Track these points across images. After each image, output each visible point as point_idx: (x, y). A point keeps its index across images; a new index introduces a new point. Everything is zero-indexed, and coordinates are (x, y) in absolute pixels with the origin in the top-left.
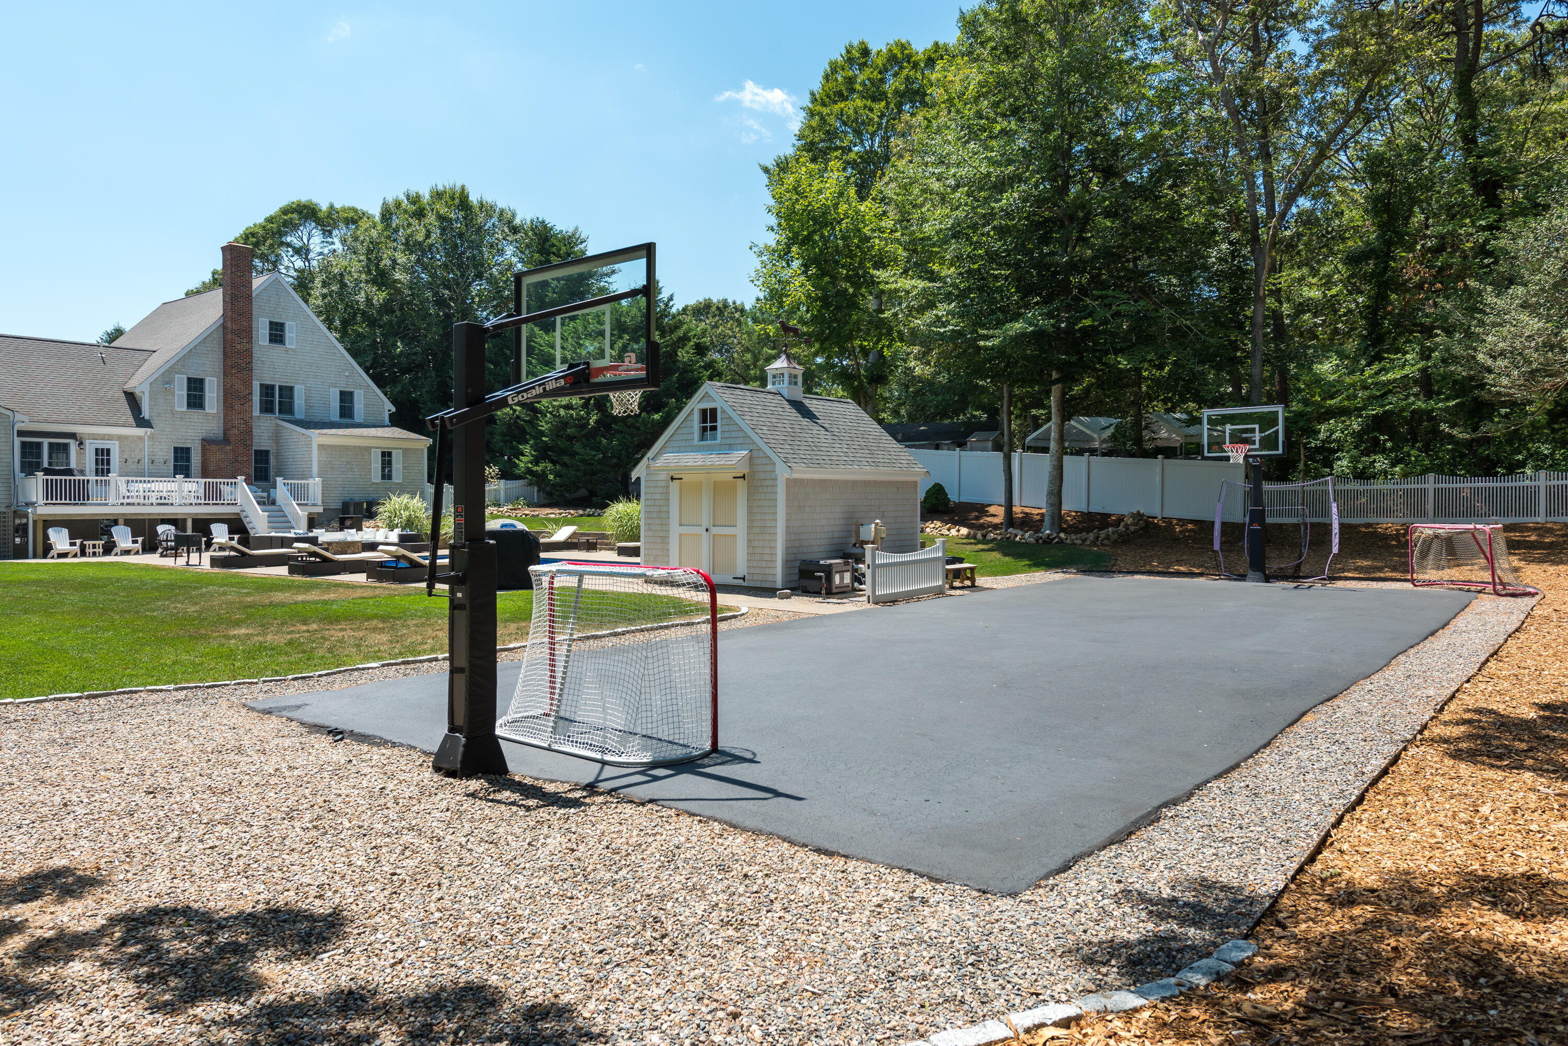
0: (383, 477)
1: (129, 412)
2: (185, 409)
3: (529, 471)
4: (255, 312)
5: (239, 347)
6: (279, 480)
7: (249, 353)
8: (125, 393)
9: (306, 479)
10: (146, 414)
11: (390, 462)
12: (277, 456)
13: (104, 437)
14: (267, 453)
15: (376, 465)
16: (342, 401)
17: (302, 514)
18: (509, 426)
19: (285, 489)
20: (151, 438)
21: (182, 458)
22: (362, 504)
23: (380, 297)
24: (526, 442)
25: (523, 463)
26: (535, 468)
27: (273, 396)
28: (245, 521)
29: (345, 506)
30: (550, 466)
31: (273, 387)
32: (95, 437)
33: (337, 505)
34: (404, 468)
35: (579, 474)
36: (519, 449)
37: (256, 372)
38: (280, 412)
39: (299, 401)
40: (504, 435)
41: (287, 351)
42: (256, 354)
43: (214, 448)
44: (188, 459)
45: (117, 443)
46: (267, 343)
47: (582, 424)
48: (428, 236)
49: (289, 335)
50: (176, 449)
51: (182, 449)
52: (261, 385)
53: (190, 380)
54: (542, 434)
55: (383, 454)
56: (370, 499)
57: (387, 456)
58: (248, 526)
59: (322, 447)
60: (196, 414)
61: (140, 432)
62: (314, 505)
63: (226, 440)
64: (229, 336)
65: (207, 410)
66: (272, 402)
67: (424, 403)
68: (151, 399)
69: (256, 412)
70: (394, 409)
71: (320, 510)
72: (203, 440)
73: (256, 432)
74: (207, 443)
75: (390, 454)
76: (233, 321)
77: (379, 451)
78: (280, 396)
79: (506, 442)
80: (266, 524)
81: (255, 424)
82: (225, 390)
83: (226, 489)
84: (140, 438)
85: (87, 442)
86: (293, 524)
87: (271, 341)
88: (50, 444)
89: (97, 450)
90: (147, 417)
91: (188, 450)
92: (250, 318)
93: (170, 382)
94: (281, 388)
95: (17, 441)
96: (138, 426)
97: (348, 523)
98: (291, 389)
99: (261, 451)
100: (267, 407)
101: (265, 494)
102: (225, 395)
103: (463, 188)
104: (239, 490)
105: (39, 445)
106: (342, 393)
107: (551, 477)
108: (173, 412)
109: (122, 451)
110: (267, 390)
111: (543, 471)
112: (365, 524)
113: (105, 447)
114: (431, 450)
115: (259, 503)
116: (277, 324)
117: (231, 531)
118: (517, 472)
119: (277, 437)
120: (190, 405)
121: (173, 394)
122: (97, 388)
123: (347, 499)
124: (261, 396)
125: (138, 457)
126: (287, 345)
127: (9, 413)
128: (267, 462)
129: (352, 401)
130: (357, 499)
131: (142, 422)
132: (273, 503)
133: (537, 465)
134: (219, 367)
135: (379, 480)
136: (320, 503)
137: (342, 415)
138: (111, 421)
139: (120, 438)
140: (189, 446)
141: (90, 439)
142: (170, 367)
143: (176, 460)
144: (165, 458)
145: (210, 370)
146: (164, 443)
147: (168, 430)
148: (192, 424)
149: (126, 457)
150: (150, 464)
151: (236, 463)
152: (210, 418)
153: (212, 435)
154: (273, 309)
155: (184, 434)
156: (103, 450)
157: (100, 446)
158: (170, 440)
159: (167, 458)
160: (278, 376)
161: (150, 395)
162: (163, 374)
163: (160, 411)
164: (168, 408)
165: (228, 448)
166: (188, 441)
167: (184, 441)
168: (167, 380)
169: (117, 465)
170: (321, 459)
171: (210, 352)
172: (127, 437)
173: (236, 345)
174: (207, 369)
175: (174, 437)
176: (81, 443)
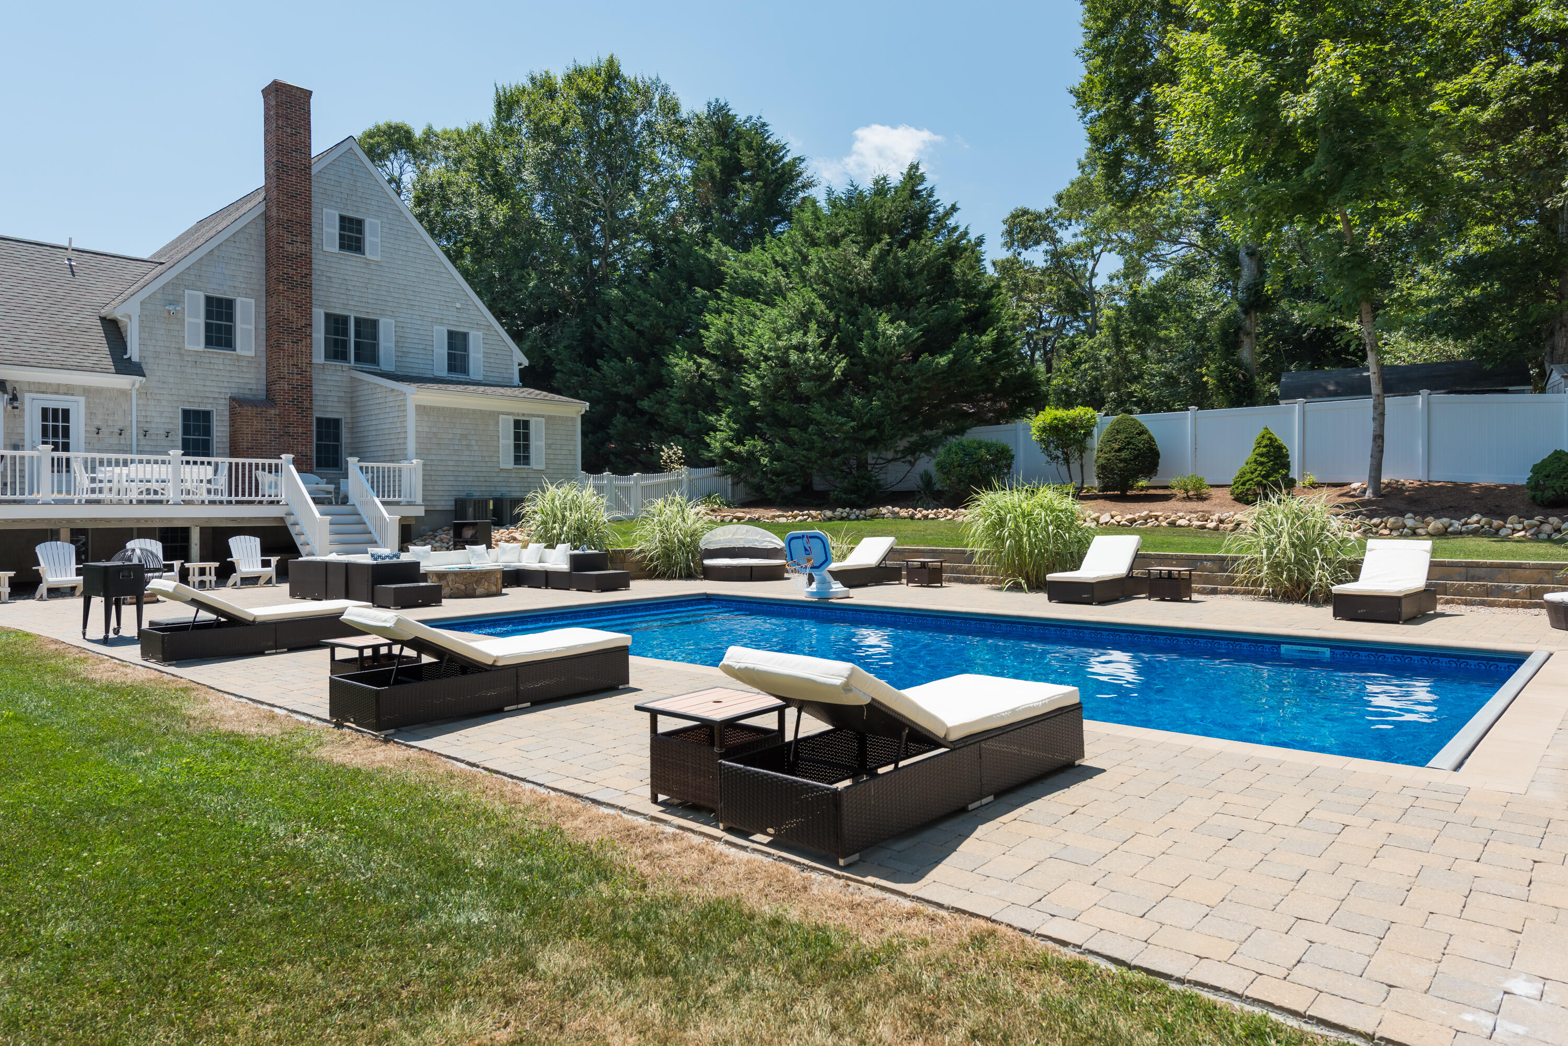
0: (517, 460)
1: (106, 350)
2: (201, 347)
3: (728, 453)
4: (316, 199)
5: (289, 248)
6: (353, 463)
7: (305, 260)
8: (103, 319)
9: (398, 461)
10: (134, 352)
11: (526, 437)
12: (353, 430)
13: (57, 389)
14: (337, 422)
15: (507, 442)
16: (451, 346)
17: (390, 519)
18: (691, 388)
19: (362, 477)
20: (143, 393)
21: (197, 428)
22: (486, 502)
23: (500, 213)
24: (718, 412)
25: (716, 442)
26: (737, 449)
27: (345, 332)
28: (293, 531)
29: (461, 505)
30: (760, 444)
31: (345, 319)
32: (42, 388)
33: (446, 504)
34: (548, 446)
35: (813, 455)
36: (706, 423)
37: (318, 293)
38: (357, 359)
39: (386, 343)
40: (683, 402)
41: (368, 263)
42: (319, 264)
43: (248, 411)
44: (207, 431)
45: (82, 400)
46: (336, 249)
47: (822, 375)
48: (565, 121)
49: (371, 238)
50: (186, 413)
51: (196, 412)
52: (328, 316)
53: (209, 300)
54: (747, 397)
55: (517, 423)
56: (497, 495)
57: (522, 429)
58: (298, 541)
59: (422, 410)
60: (219, 355)
61: (124, 382)
62: (410, 504)
63: (270, 399)
64: (274, 232)
65: (239, 351)
66: (345, 344)
67: (561, 363)
68: (142, 327)
69: (319, 355)
70: (526, 363)
71: (420, 512)
72: (232, 399)
73: (317, 389)
74: (237, 403)
75: (526, 424)
76: (280, 206)
77: (511, 419)
78: (358, 334)
79: (685, 412)
80: (327, 537)
81: (316, 375)
82: (268, 321)
83: (265, 478)
84: (124, 393)
85: (28, 396)
86: (376, 536)
87: (342, 247)
89: (45, 411)
90: (135, 359)
91: (207, 415)
92: (307, 203)
93: (177, 301)
94: (358, 321)
96: (119, 371)
97: (468, 533)
98: (374, 324)
99: (328, 421)
100: (336, 351)
101: (331, 487)
102: (268, 328)
103: (611, 62)
104: (283, 480)
106: (451, 334)
107: (765, 461)
108: (181, 352)
109: (90, 414)
110: (336, 324)
111: (751, 453)
112: (498, 534)
113: (61, 406)
114: (585, 418)
115: (317, 501)
116: (351, 220)
117: (266, 550)
118: (707, 455)
119: (352, 400)
120: (209, 342)
121: (181, 322)
122: (53, 310)
123: (463, 495)
124: (327, 332)
125: (120, 425)
126: (368, 255)
128: (337, 437)
129: (465, 348)
130: (477, 495)
131: (125, 366)
132: (345, 501)
133: (740, 442)
134: (258, 280)
135: (510, 465)
136: (419, 500)
137: (452, 368)
138: (70, 362)
139: (87, 391)
140: (208, 408)
141: (30, 391)
142: (176, 278)
143: (186, 430)
144: (166, 426)
145: (244, 285)
146: (164, 403)
147: (172, 380)
148: (214, 372)
149: (98, 423)
150: (141, 437)
151: (286, 438)
152: (244, 364)
153: (247, 392)
154: (345, 196)
155: (200, 388)
156: (55, 411)
157: (51, 405)
158: (175, 398)
159: (171, 426)
160: (353, 303)
161: (141, 321)
162: (163, 288)
163: (158, 349)
164: (173, 345)
165: (273, 412)
166: (206, 400)
167: (200, 400)
168: (171, 298)
169: (82, 435)
170: (420, 429)
171: (243, 257)
172: (99, 391)
173: (286, 245)
174: (237, 284)
175: (182, 392)
176: (14, 398)
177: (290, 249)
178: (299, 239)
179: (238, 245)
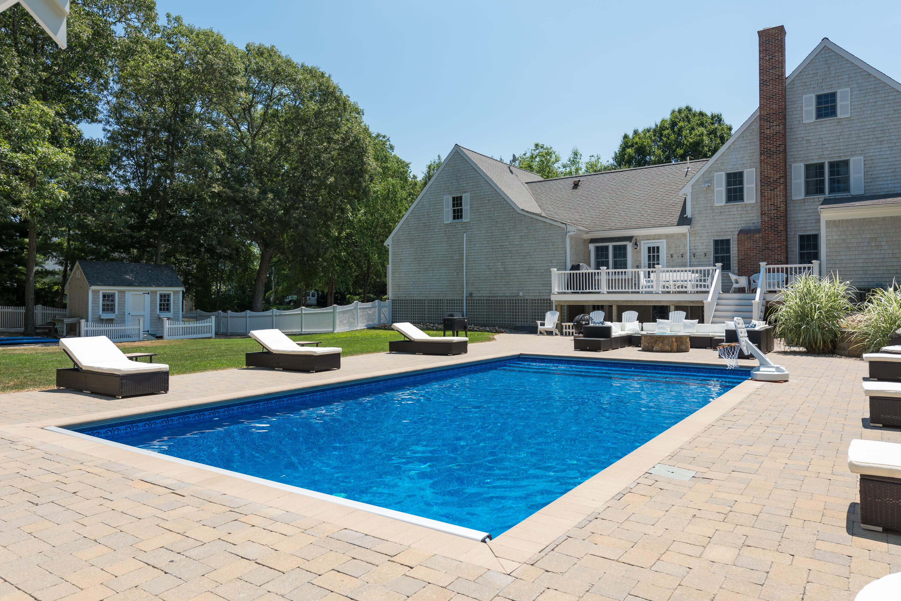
2: (723, 203)
7: (783, 134)
10: (690, 213)
13: (654, 237)
14: (816, 237)
20: (692, 234)
21: (722, 250)
27: (822, 174)
31: (821, 165)
32: (648, 238)
37: (799, 153)
38: (831, 192)
39: (856, 175)
41: (840, 121)
42: (800, 134)
44: (728, 251)
45: (665, 241)
46: (813, 120)
49: (841, 105)
50: (716, 242)
51: (722, 241)
52: (806, 166)
53: (729, 175)
59: (832, 224)
60: (735, 206)
61: (684, 229)
63: (761, 228)
64: (760, 124)
65: (746, 201)
66: (821, 182)
68: (692, 199)
72: (742, 230)
73: (798, 216)
78: (831, 173)
81: (796, 208)
82: (760, 179)
84: (684, 235)
85: (641, 243)
87: (818, 116)
88: (615, 247)
89: (649, 248)
90: (690, 216)
91: (728, 241)
93: (710, 181)
94: (832, 164)
95: (592, 247)
96: (682, 225)
99: (809, 236)
100: (815, 189)
105: (607, 248)
108: (714, 208)
109: (669, 248)
110: (814, 170)
113: (655, 245)
116: (826, 96)
120: (729, 199)
121: (713, 191)
124: (807, 176)
125: (682, 252)
126: (839, 117)
127: (564, 226)
128: (816, 247)
131: (684, 221)
134: (757, 156)
138: (659, 223)
139: (667, 237)
140: (728, 238)
141: (643, 240)
142: (710, 167)
143: (716, 251)
144: (705, 250)
145: (749, 161)
146: (704, 238)
147: (708, 225)
148: (731, 216)
149: (672, 252)
150: (692, 257)
151: (766, 251)
152: (749, 208)
153: (752, 225)
154: (821, 81)
155: (724, 227)
156: (654, 248)
157: (652, 245)
158: (710, 234)
159: (708, 250)
160: (827, 153)
161: (692, 195)
162: (703, 175)
163: (701, 209)
164: (709, 205)
165: (758, 236)
166: (727, 233)
167: (723, 233)
168: (708, 179)
169: (665, 258)
170: (830, 238)
171: (749, 144)
172: (672, 235)
173: (766, 131)
174: (745, 162)
175: (713, 231)
176: (636, 244)
177: (768, 132)
178: (774, 124)
179: (745, 138)
